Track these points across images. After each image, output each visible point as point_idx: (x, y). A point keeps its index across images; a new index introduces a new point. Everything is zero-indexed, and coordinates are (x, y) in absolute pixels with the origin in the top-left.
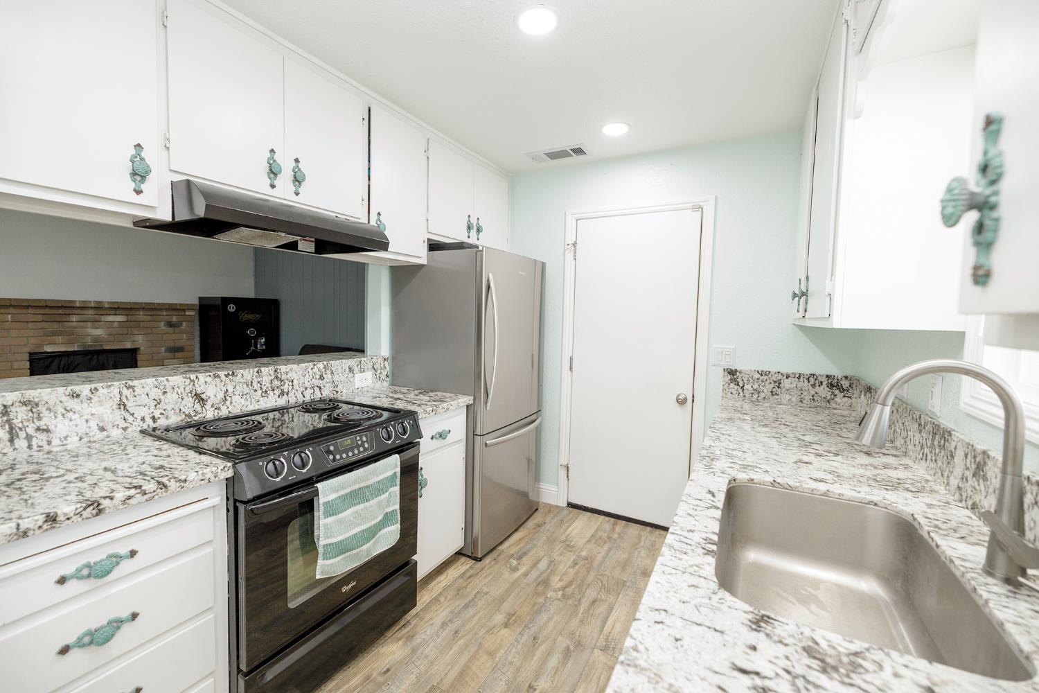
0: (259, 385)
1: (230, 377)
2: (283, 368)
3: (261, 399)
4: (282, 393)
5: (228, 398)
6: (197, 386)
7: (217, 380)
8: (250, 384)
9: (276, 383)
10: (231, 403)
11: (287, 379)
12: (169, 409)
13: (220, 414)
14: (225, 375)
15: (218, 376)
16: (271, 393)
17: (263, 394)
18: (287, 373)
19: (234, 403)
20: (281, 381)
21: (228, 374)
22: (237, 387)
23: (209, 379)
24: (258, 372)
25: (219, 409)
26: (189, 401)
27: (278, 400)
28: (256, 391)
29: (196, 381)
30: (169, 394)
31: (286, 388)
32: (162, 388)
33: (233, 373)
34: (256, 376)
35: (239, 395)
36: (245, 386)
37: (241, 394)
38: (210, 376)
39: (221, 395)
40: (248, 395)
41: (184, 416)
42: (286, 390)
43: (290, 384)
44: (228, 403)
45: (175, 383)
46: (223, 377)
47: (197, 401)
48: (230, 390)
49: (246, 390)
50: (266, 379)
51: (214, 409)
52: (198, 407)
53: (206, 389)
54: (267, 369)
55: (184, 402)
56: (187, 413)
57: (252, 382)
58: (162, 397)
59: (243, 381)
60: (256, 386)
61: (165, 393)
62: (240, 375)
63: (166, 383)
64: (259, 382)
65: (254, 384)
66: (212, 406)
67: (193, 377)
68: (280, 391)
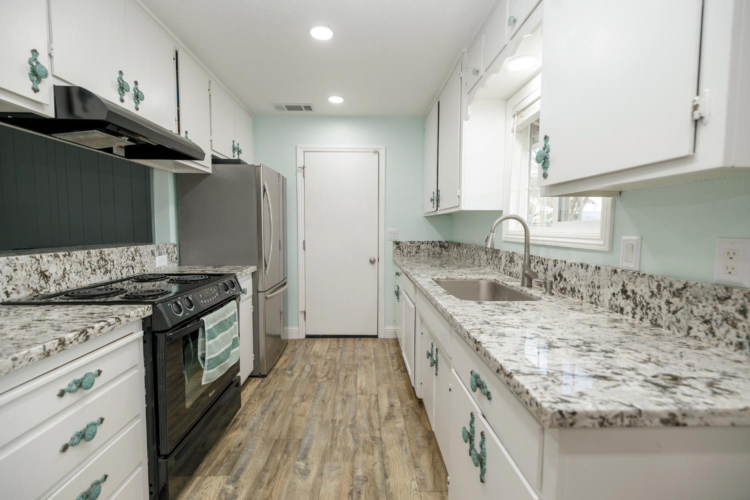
0: (89, 265)
1: (67, 257)
2: (106, 251)
3: (91, 276)
4: (106, 272)
5: (66, 275)
6: (41, 264)
7: (58, 259)
8: (82, 263)
9: (101, 263)
10: (69, 279)
11: (109, 260)
12: (20, 285)
13: (61, 289)
14: (63, 255)
15: (58, 256)
16: (98, 271)
17: (93, 272)
18: (109, 255)
19: (71, 280)
20: (106, 261)
21: (66, 254)
22: (73, 266)
23: (51, 259)
24: (88, 253)
25: (59, 284)
26: (36, 277)
27: (104, 277)
28: (87, 269)
29: (41, 260)
30: (19, 272)
31: (109, 267)
32: (13, 266)
33: (69, 254)
34: (87, 257)
35: (75, 272)
36: (79, 265)
37: (76, 272)
38: (51, 256)
39: (60, 273)
40: (81, 273)
41: (32, 291)
42: (109, 269)
43: (112, 263)
44: (66, 279)
45: (24, 262)
46: (62, 257)
47: (42, 278)
48: (68, 268)
49: (80, 268)
50: (94, 259)
51: (55, 285)
52: (43, 283)
53: (49, 267)
54: (94, 251)
55: (31, 279)
56: (35, 288)
57: (84, 262)
58: (13, 274)
59: (77, 261)
60: (87, 265)
61: (15, 270)
62: (74, 256)
63: (16, 261)
64: (89, 262)
65: (86, 263)
66: (54, 282)
67: (38, 256)
68: (105, 270)
